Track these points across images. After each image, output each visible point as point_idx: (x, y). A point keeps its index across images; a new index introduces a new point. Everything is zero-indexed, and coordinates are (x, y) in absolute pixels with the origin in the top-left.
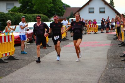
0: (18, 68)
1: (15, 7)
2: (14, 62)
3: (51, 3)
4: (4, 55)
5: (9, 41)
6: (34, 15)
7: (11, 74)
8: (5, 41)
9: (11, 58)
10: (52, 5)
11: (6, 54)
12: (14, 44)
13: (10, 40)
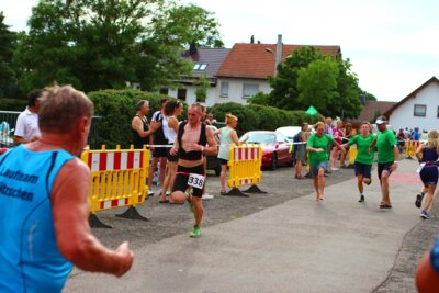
0: (266, 206)
1: (260, 94)
2: (258, 196)
3: (334, 90)
4: (243, 183)
5: (253, 157)
6: (298, 112)
7: (256, 214)
8: (246, 157)
9: (254, 189)
10: (337, 94)
11: (246, 181)
12: (260, 164)
13: (255, 156)
